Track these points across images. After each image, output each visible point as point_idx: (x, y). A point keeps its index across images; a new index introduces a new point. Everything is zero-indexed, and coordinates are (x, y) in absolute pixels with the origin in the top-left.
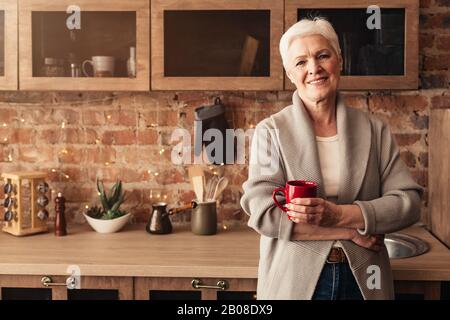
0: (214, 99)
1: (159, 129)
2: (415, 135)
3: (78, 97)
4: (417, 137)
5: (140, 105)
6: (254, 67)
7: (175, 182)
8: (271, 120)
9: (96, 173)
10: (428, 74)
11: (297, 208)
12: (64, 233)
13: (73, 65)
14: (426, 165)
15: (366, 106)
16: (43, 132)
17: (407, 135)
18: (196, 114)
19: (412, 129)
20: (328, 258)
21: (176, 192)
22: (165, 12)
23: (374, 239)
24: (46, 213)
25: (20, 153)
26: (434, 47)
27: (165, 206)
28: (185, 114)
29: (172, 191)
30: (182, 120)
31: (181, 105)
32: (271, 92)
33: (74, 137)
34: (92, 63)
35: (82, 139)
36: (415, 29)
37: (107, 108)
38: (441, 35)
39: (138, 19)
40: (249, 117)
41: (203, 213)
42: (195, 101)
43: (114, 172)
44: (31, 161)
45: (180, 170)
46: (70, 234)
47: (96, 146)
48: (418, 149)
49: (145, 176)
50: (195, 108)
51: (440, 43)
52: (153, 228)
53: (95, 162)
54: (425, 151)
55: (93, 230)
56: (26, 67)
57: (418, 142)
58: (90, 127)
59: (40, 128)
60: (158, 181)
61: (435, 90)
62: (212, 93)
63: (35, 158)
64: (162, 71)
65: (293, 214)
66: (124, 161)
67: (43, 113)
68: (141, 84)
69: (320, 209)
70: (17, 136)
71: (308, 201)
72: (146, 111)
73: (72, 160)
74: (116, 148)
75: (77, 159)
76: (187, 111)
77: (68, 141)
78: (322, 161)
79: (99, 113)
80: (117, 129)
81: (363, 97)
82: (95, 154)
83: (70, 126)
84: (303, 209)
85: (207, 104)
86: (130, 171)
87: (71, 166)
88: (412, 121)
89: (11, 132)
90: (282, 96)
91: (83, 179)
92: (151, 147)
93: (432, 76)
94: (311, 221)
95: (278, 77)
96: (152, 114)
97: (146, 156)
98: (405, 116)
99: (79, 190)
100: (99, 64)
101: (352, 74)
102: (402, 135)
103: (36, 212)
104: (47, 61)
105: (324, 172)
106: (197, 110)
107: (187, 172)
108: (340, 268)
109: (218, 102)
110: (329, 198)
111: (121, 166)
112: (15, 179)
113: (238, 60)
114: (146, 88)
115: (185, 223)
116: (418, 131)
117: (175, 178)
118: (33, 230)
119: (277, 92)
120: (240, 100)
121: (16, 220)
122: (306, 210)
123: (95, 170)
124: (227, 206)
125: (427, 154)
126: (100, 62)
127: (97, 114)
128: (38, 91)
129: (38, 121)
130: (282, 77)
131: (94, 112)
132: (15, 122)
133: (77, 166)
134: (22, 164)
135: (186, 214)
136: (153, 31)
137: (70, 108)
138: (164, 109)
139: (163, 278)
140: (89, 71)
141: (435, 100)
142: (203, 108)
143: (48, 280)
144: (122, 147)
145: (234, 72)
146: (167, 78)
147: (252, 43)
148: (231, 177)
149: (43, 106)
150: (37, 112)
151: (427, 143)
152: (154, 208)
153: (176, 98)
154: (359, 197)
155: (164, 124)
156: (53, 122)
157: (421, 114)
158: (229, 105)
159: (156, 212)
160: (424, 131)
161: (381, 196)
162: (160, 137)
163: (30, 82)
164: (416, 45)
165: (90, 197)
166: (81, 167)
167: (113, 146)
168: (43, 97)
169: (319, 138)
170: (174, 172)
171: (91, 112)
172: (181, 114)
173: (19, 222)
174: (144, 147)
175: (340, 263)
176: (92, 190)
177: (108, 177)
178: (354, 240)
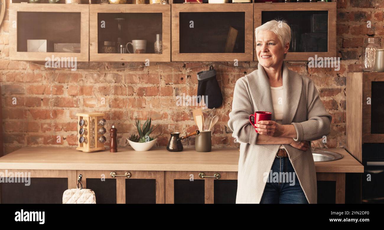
0: (209, 66)
1: (174, 86)
2: (338, 89)
3: (122, 65)
4: (339, 91)
5: (162, 71)
6: (235, 46)
7: (184, 120)
8: (245, 78)
9: (133, 114)
10: (345, 50)
11: (261, 126)
12: (116, 150)
13: (121, 46)
14: (345, 109)
15: (306, 71)
16: (99, 88)
17: (332, 89)
18: (198, 76)
19: (335, 85)
20: (277, 154)
21: (184, 127)
22: (180, 13)
23: (302, 144)
24: (105, 138)
25: (84, 101)
26: (350, 33)
27: (178, 134)
28: (190, 76)
29: (182, 126)
30: (188, 80)
31: (188, 71)
32: (245, 62)
33: (119, 92)
34: (132, 44)
35: (124, 92)
36: (334, 23)
37: (140, 73)
38: (354, 26)
39: (163, 18)
40: (231, 78)
41: (203, 138)
42: (197, 68)
43: (145, 113)
44: (92, 106)
45: (187, 112)
46: (119, 152)
47: (133, 97)
48: (339, 98)
49: (165, 116)
50: (197, 73)
51: (353, 31)
52: (171, 147)
53: (132, 107)
54: (344, 99)
55: (133, 150)
56: (94, 47)
57: (339, 94)
58: (130, 85)
59: (97, 85)
60: (173, 119)
61: (350, 61)
62: (207, 63)
63: (94, 105)
64: (178, 50)
65: (259, 130)
66: (151, 106)
67: (99, 76)
68: (165, 57)
69: (274, 127)
70: (82, 91)
71: (267, 122)
72: (165, 74)
73: (118, 106)
74: (146, 98)
75: (121, 105)
76: (192, 74)
77: (116, 93)
78: (273, 100)
79: (135, 76)
80: (146, 86)
81: (304, 65)
82: (132, 102)
83: (116, 84)
84: (265, 127)
85: (205, 70)
86: (155, 113)
87: (117, 109)
88: (336, 80)
89: (79, 89)
90: (252, 65)
91: (124, 118)
92: (168, 97)
93: (348, 51)
94: (269, 133)
95: (250, 53)
96: (169, 76)
97: (165, 103)
98: (331, 77)
99: (122, 125)
100: (137, 45)
101: (296, 51)
102: (329, 89)
103: (98, 138)
104: (106, 43)
105: (275, 106)
106: (198, 74)
107: (192, 113)
108: (284, 160)
109: (212, 69)
110: (277, 121)
111: (149, 110)
112: (86, 117)
113: (225, 42)
114: (168, 60)
115: (191, 146)
116: (339, 87)
117: (184, 117)
118: (96, 149)
119: (249, 62)
120: (226, 67)
121: (86, 143)
122: (266, 127)
123: (132, 112)
124: (217, 135)
125: (345, 102)
126: (137, 44)
127: (134, 77)
128: (96, 62)
129: (96, 81)
130: (252, 53)
131: (132, 75)
132: (81, 82)
133: (121, 110)
134: (86, 108)
135: (191, 140)
136: (172, 25)
137: (116, 72)
138: (177, 73)
139: (182, 171)
140: (130, 50)
141: (350, 67)
142: (202, 72)
143: (114, 173)
144: (150, 97)
145: (222, 50)
146: (182, 54)
147: (233, 32)
148: (220, 116)
149: (99, 71)
150: (95, 75)
151: (345, 94)
152: (172, 135)
153: (184, 66)
154: (294, 120)
155: (177, 83)
156: (106, 81)
157: (341, 76)
158: (218, 71)
159: (173, 137)
160: (343, 87)
161: (307, 120)
162: (174, 91)
163: (96, 56)
164: (335, 33)
165: (130, 130)
166: (124, 110)
167: (144, 97)
168: (99, 65)
169: (272, 88)
170: (183, 113)
171: (130, 75)
172: (188, 76)
173: (88, 144)
174: (164, 98)
175: (284, 157)
176: (130, 125)
177: (141, 117)
178: (291, 145)
